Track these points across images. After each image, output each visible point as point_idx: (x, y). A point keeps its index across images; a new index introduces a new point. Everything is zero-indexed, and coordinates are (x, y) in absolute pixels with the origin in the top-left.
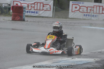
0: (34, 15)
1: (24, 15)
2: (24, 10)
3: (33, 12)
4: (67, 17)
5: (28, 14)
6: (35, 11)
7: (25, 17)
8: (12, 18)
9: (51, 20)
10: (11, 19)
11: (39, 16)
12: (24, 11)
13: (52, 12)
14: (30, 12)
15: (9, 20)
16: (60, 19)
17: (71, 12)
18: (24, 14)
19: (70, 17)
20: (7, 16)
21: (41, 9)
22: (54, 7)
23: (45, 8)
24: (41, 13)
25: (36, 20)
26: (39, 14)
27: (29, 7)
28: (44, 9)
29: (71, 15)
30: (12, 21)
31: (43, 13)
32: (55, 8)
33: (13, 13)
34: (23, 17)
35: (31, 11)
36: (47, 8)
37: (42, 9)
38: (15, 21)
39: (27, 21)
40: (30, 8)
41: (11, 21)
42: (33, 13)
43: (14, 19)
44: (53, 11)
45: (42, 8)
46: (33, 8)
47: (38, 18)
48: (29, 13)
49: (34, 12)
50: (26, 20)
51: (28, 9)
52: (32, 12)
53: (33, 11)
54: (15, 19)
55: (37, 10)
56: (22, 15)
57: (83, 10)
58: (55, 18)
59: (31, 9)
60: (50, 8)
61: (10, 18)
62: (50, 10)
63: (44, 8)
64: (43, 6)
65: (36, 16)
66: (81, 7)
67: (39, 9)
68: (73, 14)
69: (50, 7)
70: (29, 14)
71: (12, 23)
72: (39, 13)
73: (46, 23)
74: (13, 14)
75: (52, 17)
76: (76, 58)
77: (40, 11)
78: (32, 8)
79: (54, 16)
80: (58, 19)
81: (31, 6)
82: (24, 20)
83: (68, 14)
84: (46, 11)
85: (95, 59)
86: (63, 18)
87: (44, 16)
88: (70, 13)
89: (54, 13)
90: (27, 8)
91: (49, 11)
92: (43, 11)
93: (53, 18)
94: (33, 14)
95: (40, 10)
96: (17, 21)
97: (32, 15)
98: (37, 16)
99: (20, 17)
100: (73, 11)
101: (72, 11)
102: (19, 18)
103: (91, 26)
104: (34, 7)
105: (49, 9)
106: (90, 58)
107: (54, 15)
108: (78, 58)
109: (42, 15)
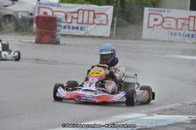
0: (78, 34)
1: (57, 33)
2: (58, 23)
3: (75, 27)
4: (138, 37)
5: (66, 32)
6: (80, 26)
7: (60, 36)
8: (36, 38)
10: (34, 41)
11: (87, 35)
12: (59, 26)
14: (69, 28)
15: (30, 43)
16: (125, 41)
17: (146, 27)
18: (59, 31)
19: (145, 38)
20: (26, 34)
21: (90, 23)
22: (115, 18)
23: (97, 21)
24: (92, 30)
25: (80, 42)
26: (86, 31)
27: (68, 17)
28: (95, 22)
29: (146, 33)
30: (36, 44)
31: (95, 30)
32: (117, 20)
33: (37, 30)
34: (57, 37)
35: (71, 25)
36: (101, 20)
37: (92, 23)
38: (42, 45)
39: (65, 44)
40: (69, 20)
41: (34, 43)
42: (75, 29)
43: (38, 41)
44: (112, 27)
45: (92, 20)
46: (76, 20)
47: (84, 39)
48: (67, 30)
49: (77, 28)
50: (62, 42)
51: (66, 22)
52: (73, 28)
53: (75, 25)
54: (42, 41)
55: (82, 23)
56: (55, 33)
57: (169, 25)
58: (116, 38)
59: (71, 22)
61: (33, 39)
62: (107, 24)
63: (95, 19)
64: (95, 17)
65: (81, 34)
66: (165, 20)
67: (86, 23)
68: (150, 32)
69: (106, 19)
70: (69, 32)
71: (36, 48)
72: (86, 29)
74: (37, 32)
75: (111, 37)
77: (89, 26)
78: (73, 20)
79: (114, 35)
80: (122, 41)
81: (72, 17)
82: (58, 43)
83: (142, 32)
84: (99, 26)
86: (130, 39)
88: (144, 30)
89: (115, 30)
90: (64, 20)
91: (105, 26)
92: (94, 25)
93: (113, 39)
94: (75, 31)
95: (88, 24)
96: (45, 45)
97: (72, 34)
98: (83, 35)
99: (50, 38)
100: (150, 26)
101: (148, 27)
103: (184, 55)
104: (77, 18)
105: (105, 22)
106: (181, 115)
107: (114, 32)
108: (158, 114)
109: (93, 33)
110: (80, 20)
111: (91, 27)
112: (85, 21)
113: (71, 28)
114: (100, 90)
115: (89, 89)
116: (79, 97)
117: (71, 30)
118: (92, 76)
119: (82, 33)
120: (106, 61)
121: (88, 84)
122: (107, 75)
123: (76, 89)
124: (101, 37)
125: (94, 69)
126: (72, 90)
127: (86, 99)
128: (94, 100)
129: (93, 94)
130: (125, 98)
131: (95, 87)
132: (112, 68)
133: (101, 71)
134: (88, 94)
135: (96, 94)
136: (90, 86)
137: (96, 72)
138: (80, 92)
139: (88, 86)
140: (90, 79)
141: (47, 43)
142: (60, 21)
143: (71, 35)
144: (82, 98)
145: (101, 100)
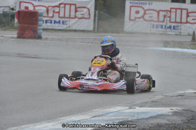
0: (60, 28)
1: (39, 27)
2: (39, 17)
3: (57, 21)
5: (48, 26)
6: (62, 20)
7: (42, 31)
8: (18, 33)
9: (92, 36)
10: (16, 36)
11: (68, 29)
12: (40, 21)
13: (93, 20)
14: (51, 22)
15: (12, 38)
17: (128, 20)
18: (41, 26)
19: (127, 31)
20: (8, 29)
21: (71, 17)
22: (97, 12)
23: (79, 15)
24: (72, 24)
25: (62, 37)
26: (68, 25)
27: (50, 12)
28: (77, 16)
29: (128, 26)
30: (18, 39)
31: (77, 24)
32: (99, 13)
33: (18, 25)
34: (39, 31)
35: (53, 19)
36: (83, 14)
37: (74, 17)
38: (24, 40)
39: (47, 38)
40: (51, 14)
41: (15, 38)
42: (57, 23)
43: (20, 36)
44: (95, 20)
45: (74, 14)
46: (58, 14)
47: (66, 33)
48: (49, 24)
49: (59, 22)
50: (43, 37)
51: (48, 17)
52: (55, 22)
53: (57, 19)
54: (24, 36)
55: (64, 17)
56: (37, 27)
57: (150, 17)
58: (98, 32)
59: (53, 17)
60: (89, 14)
61: (15, 34)
62: (89, 18)
64: (76, 11)
65: (62, 28)
66: (147, 12)
67: (68, 17)
68: (132, 25)
70: (50, 26)
71: (18, 43)
72: (68, 23)
73: (81, 42)
75: (93, 31)
76: (137, 108)
77: (71, 20)
78: (55, 14)
79: (96, 28)
81: (54, 11)
82: (40, 37)
83: (123, 24)
84: (81, 20)
85: (172, 108)
87: (77, 29)
88: (126, 23)
89: (96, 23)
90: (45, 14)
91: (87, 20)
92: (76, 19)
93: (95, 33)
94: (57, 25)
95: (70, 17)
96: (27, 40)
97: (55, 28)
98: (65, 29)
99: (32, 32)
100: (131, 18)
101: (130, 20)
102: (30, 33)
103: (166, 47)
104: (59, 12)
105: (87, 16)
107: (96, 26)
108: (140, 107)
109: (74, 28)
110: (62, 14)
111: (73, 21)
112: (67, 15)
113: (53, 22)
114: (101, 79)
115: (91, 78)
116: (81, 85)
117: (53, 24)
118: (94, 66)
119: (64, 27)
120: (108, 52)
121: (90, 74)
122: (108, 66)
123: (79, 79)
124: (83, 31)
125: (96, 59)
126: (76, 80)
127: (89, 88)
128: (96, 88)
129: (95, 83)
130: (125, 86)
131: (96, 76)
132: (114, 58)
133: (103, 61)
134: (90, 83)
135: (97, 82)
136: (91, 76)
137: (98, 62)
138: (83, 81)
139: (90, 76)
140: (92, 69)
141: (29, 38)
142: (41, 16)
143: (52, 30)
144: (85, 87)
145: (102, 89)
